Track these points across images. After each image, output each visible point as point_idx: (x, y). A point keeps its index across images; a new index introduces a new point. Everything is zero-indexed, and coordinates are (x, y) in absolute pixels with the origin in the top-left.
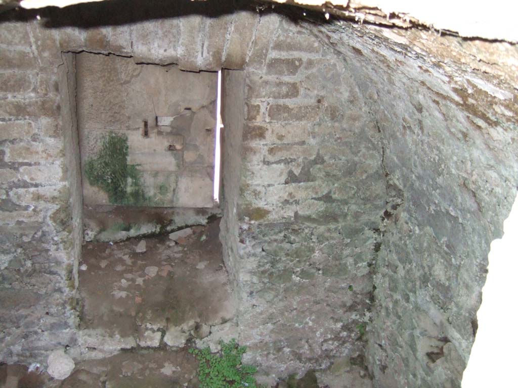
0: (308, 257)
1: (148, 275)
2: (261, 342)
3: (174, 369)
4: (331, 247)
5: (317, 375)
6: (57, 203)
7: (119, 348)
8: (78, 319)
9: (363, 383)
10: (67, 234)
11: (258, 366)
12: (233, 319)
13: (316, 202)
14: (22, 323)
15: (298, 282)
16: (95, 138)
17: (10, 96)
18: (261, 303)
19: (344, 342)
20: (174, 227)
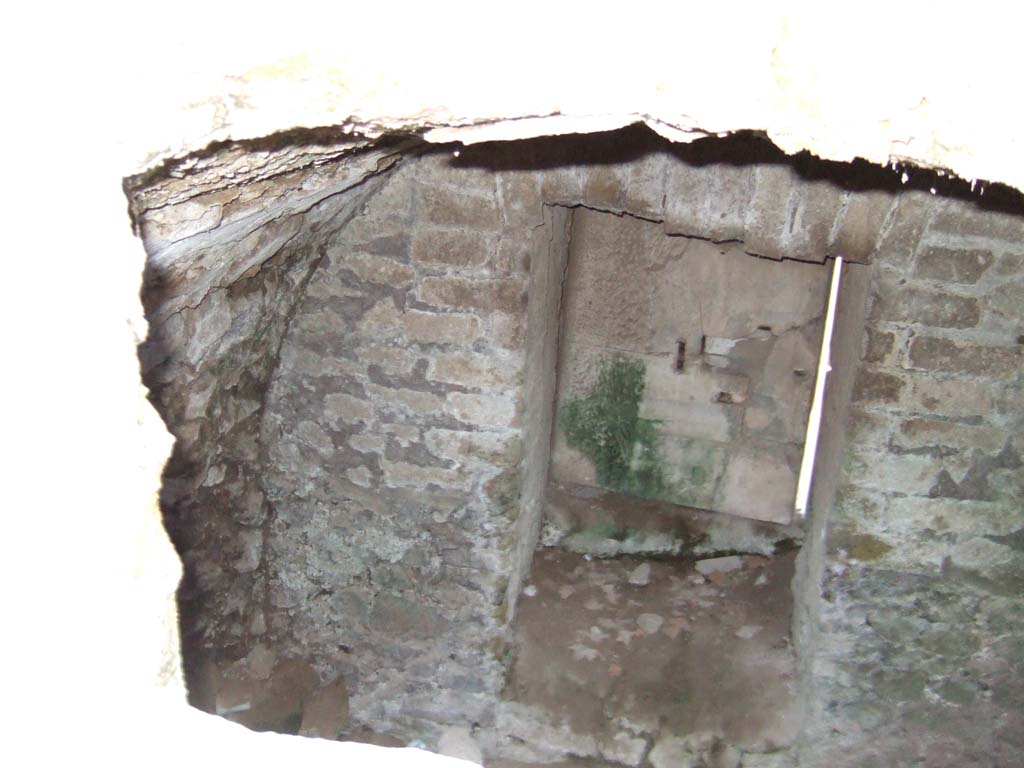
1: (641, 628)
4: (1019, 645)
6: (498, 463)
7: (566, 751)
8: (502, 680)
10: (508, 521)
12: (788, 748)
14: (409, 663)
15: (935, 703)
16: (587, 361)
18: (850, 730)
20: (708, 549)
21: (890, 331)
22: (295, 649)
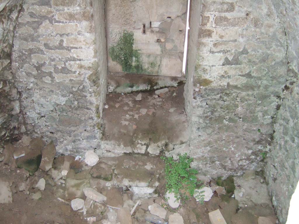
0: (234, 110)
1: (141, 113)
2: (203, 157)
3: (152, 167)
4: (249, 105)
5: (235, 178)
6: (91, 70)
7: (123, 152)
8: (101, 135)
9: (262, 187)
10: (96, 88)
11: (200, 170)
12: (187, 142)
13: (241, 77)
14: (72, 134)
15: (227, 124)
16: (115, 34)
17: (66, 9)
18: (204, 135)
19: (252, 162)
20: (158, 87)
21: (208, 15)
22: (36, 135)
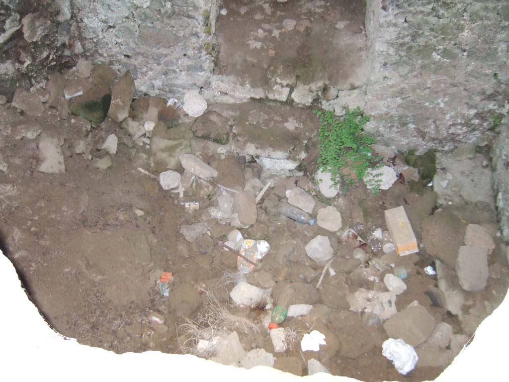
0: (454, 35)
1: (285, 28)
2: (387, 114)
3: (297, 125)
4: (485, 28)
5: (438, 155)
7: (249, 97)
8: (213, 64)
9: (483, 173)
11: (379, 136)
12: (362, 87)
14: (162, 61)
15: (437, 60)
18: (393, 77)
19: (474, 130)
22: (101, 59)
